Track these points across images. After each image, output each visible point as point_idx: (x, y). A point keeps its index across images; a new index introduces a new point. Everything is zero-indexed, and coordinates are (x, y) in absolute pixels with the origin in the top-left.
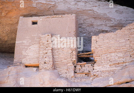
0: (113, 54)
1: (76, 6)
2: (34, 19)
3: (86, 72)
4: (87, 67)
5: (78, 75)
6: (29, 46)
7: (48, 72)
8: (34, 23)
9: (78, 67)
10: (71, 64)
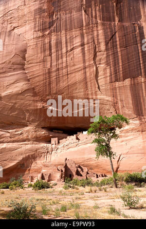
0: (62, 142)
1: (57, 135)
4: (59, 144)
6: (52, 142)
7: (55, 145)
8: (53, 139)
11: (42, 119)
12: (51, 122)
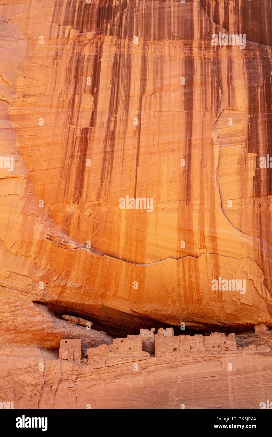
0: (94, 356)
1: (79, 333)
2: (66, 340)
3: (85, 362)
4: (85, 361)
5: (82, 364)
6: (64, 351)
7: (72, 362)
8: (66, 342)
9: (82, 360)
10: (80, 359)
11: (41, 273)
12: (64, 287)
